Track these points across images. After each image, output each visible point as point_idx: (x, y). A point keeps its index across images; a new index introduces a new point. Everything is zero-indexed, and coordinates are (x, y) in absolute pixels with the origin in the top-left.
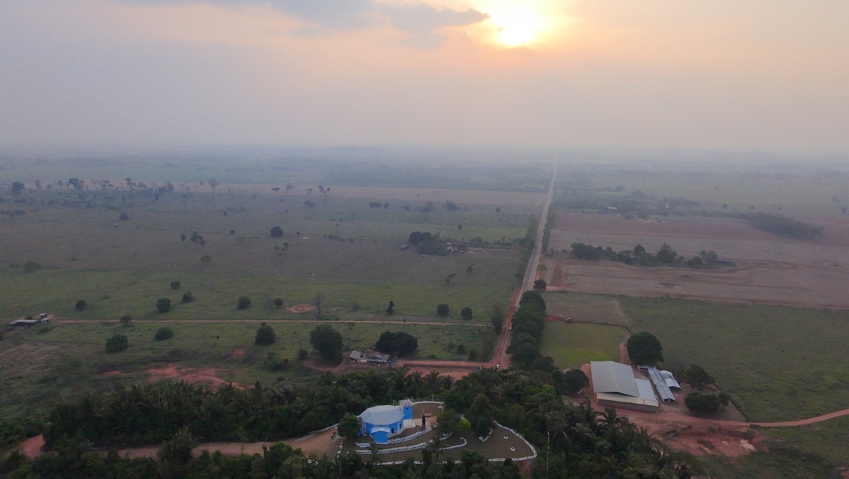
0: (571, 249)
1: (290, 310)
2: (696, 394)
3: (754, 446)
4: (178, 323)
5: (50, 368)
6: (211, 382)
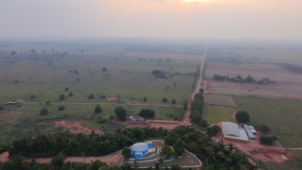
0: (213, 77)
1: (108, 99)
2: (264, 136)
3: (287, 158)
4: (67, 104)
5: (20, 121)
6: (77, 127)
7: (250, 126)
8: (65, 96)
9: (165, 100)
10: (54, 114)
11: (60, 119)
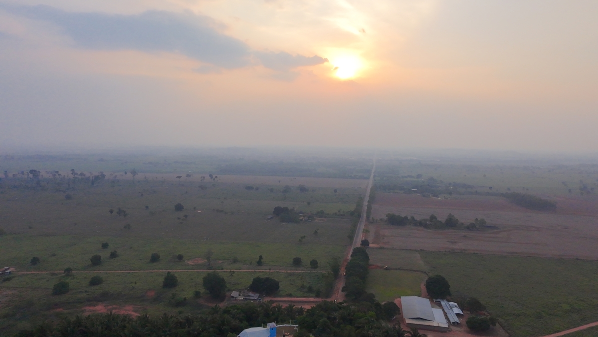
1: (189, 262)
2: (474, 318)
4: (107, 273)
5: (11, 307)
7: (451, 303)
8: (102, 258)
9: (297, 262)
10: (81, 292)
11: (93, 300)
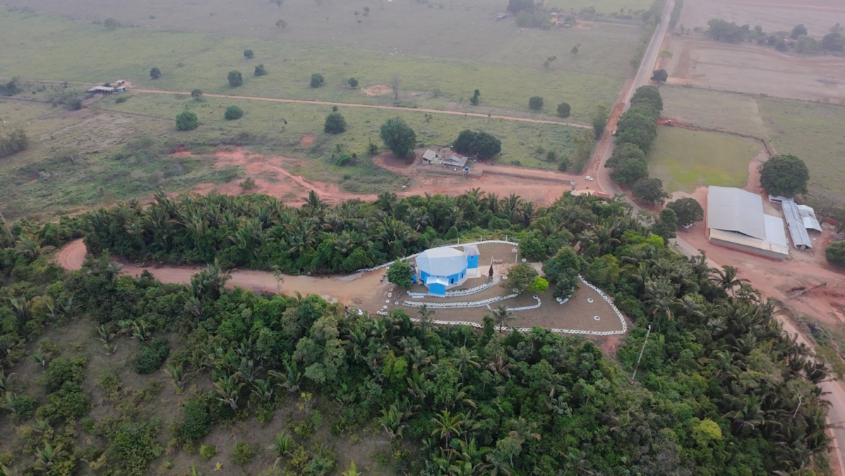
0: (707, 27)
1: (366, 91)
4: (249, 101)
5: (124, 144)
6: (275, 174)
7: (803, 207)
8: (243, 77)
9: (536, 104)
10: (213, 129)
11: (230, 144)
